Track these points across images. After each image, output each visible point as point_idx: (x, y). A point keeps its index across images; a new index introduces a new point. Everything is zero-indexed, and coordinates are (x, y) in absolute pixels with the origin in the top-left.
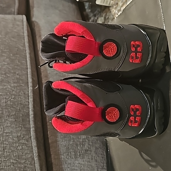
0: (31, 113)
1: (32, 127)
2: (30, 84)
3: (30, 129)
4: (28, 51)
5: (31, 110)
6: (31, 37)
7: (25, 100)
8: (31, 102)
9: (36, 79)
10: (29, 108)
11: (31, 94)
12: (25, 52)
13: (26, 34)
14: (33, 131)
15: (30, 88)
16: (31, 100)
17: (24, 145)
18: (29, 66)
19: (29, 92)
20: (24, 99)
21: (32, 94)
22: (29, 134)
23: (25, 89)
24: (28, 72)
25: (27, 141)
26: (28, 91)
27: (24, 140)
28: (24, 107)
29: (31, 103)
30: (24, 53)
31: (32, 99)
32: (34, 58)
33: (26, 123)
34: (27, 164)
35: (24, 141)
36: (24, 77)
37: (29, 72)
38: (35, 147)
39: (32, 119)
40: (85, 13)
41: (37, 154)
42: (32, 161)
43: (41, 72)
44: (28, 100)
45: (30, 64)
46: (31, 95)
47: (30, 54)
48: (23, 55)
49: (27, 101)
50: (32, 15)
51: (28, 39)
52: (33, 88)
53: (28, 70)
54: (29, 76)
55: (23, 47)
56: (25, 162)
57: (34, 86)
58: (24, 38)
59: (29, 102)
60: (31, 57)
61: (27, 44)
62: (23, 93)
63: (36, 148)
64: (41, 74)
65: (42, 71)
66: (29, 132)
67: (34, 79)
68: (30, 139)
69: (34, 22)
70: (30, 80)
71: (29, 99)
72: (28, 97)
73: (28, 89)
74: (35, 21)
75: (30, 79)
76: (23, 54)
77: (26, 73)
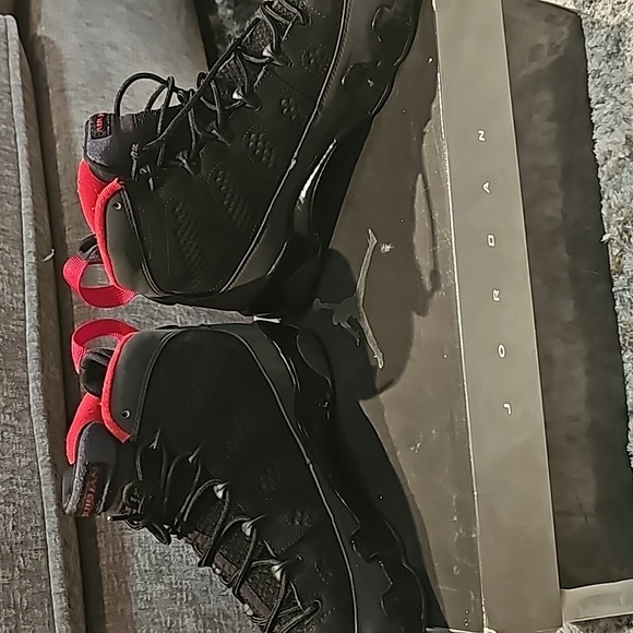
0: (31, 334)
1: (34, 379)
2: (29, 246)
3: (28, 383)
4: (21, 139)
5: (31, 327)
6: (31, 90)
7: (12, 294)
8: (30, 302)
9: (45, 229)
10: (25, 320)
11: (30, 277)
12: (13, 143)
13: (16, 80)
14: (36, 391)
15: (30, 259)
16: (31, 294)
17: (9, 429)
18: (25, 188)
19: (25, 271)
20: (9, 290)
21: (34, 278)
22: (23, 400)
23: (12, 260)
24: (23, 206)
25: (18, 419)
26: (23, 269)
27: (10, 414)
28: (9, 315)
29: (32, 305)
30: (11, 146)
31: (35, 294)
32: (40, 160)
33: (14, 365)
34: (17, 484)
35: (8, 416)
36: (9, 221)
37: (27, 207)
38: (42, 437)
39: (36, 355)
40: (212, 18)
41: (49, 458)
42: (33, 476)
43: (61, 207)
44: (21, 296)
45: (28, 181)
46: (30, 280)
47: (29, 148)
48: (5, 150)
49: (18, 299)
50: (35, 16)
51: (24, 99)
52: (37, 259)
53: (23, 199)
54: (27, 220)
55: (5, 124)
56: (11, 478)
57: (39, 254)
58: (10, 93)
59: (24, 302)
60: (30, 159)
61: (19, 116)
62: (6, 272)
63: (46, 441)
64: (62, 215)
65: (65, 204)
66: (23, 392)
67: (41, 229)
68: (27, 413)
69: (44, 42)
70: (28, 233)
71: (24, 293)
72: (21, 287)
73: (20, 262)
74: (45, 38)
75: (27, 229)
76: (8, 148)
77: (16, 208)
